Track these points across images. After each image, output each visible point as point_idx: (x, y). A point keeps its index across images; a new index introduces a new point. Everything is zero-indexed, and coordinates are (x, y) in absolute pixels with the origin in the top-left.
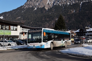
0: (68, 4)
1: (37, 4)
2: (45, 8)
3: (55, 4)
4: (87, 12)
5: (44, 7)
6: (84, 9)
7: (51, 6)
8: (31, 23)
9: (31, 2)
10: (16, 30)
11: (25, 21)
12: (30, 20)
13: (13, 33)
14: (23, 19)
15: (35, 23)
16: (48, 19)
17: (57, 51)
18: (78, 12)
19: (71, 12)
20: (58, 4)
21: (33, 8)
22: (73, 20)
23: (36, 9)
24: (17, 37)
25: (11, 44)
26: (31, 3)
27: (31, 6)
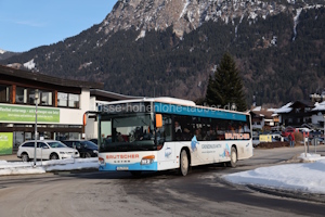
0: (254, 16)
1: (148, 18)
2: (175, 31)
3: (207, 18)
4: (319, 42)
5: (170, 29)
6: (307, 33)
7: (195, 23)
8: (128, 82)
9: (126, 13)
11: (106, 76)
12: (124, 74)
14: (102, 69)
15: (139, 82)
16: (183, 70)
17: (211, 177)
18: (286, 43)
19: (262, 44)
20: (219, 19)
21: (133, 33)
22: (270, 70)
23: (143, 34)
24: (80, 129)
26: (126, 15)
27: (126, 27)
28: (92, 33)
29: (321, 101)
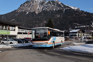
0: (55, 10)
1: (29, 9)
3: (44, 10)
4: (69, 17)
5: (35, 12)
6: (67, 14)
7: (41, 11)
8: (24, 24)
9: (23, 7)
10: (14, 30)
12: (23, 22)
13: (12, 33)
14: (17, 21)
15: (27, 25)
16: (38, 22)
18: (62, 16)
19: (56, 16)
20: (46, 10)
21: (25, 12)
22: (58, 23)
23: (28, 13)
25: (13, 43)
26: (23, 8)
27: (23, 11)
28: (14, 12)
29: (71, 30)
